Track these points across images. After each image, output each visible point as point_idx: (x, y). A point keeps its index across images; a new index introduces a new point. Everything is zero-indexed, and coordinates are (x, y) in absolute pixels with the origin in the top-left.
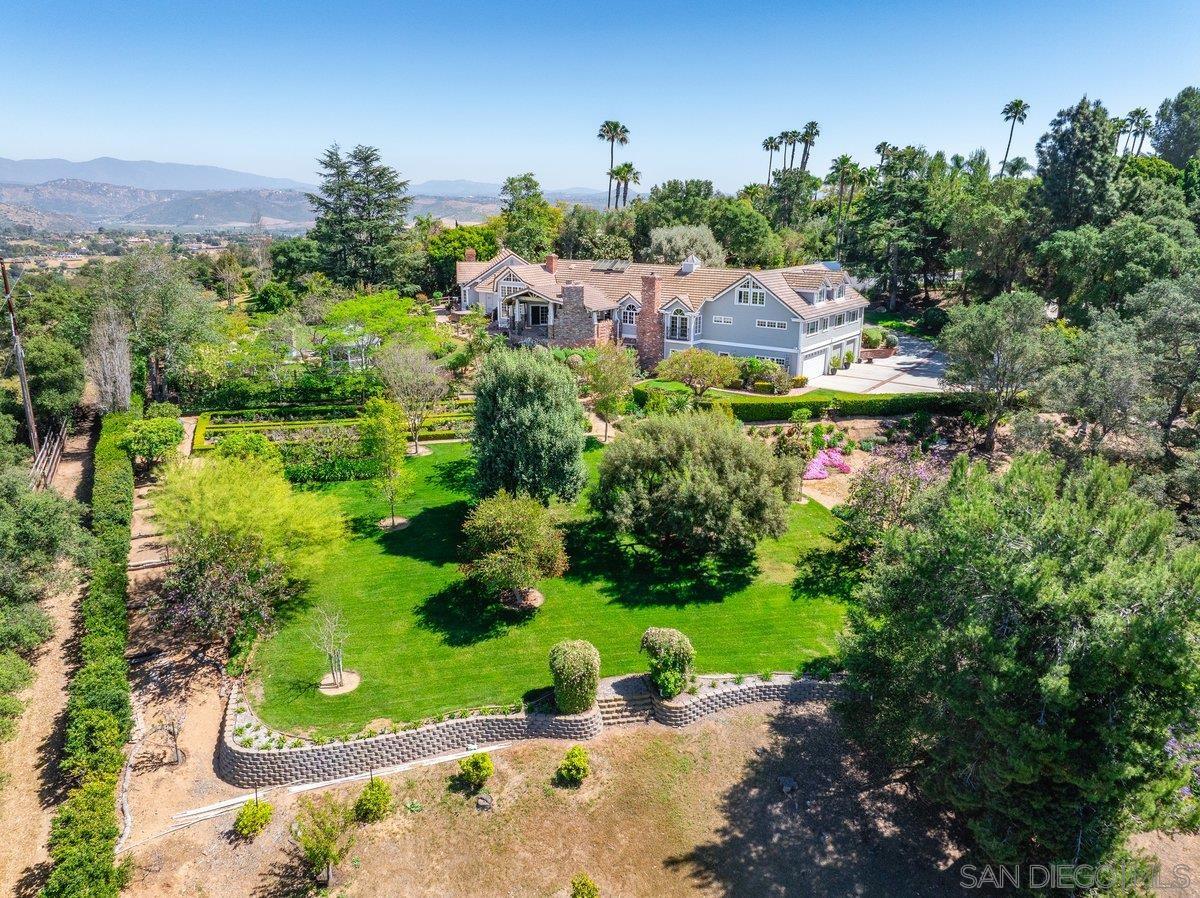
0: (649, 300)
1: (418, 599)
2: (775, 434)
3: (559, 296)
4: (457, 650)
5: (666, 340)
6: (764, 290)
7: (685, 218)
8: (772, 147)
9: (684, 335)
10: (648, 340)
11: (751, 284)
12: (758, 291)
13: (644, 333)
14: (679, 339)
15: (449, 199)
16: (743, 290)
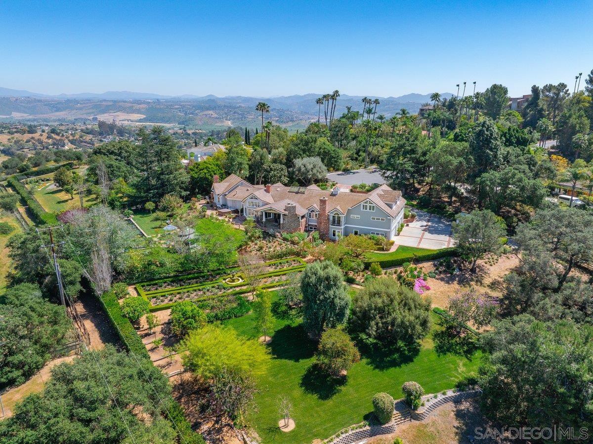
0: (323, 209)
1: (298, 380)
2: (395, 273)
3: (285, 210)
4: (326, 402)
5: (330, 226)
6: (374, 205)
7: (307, 153)
8: (320, 103)
9: (339, 224)
10: (323, 226)
11: (368, 202)
12: (372, 205)
13: (321, 223)
14: (337, 226)
15: (120, 102)
16: (365, 204)
